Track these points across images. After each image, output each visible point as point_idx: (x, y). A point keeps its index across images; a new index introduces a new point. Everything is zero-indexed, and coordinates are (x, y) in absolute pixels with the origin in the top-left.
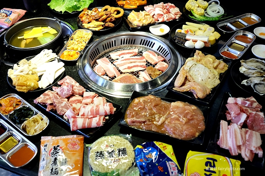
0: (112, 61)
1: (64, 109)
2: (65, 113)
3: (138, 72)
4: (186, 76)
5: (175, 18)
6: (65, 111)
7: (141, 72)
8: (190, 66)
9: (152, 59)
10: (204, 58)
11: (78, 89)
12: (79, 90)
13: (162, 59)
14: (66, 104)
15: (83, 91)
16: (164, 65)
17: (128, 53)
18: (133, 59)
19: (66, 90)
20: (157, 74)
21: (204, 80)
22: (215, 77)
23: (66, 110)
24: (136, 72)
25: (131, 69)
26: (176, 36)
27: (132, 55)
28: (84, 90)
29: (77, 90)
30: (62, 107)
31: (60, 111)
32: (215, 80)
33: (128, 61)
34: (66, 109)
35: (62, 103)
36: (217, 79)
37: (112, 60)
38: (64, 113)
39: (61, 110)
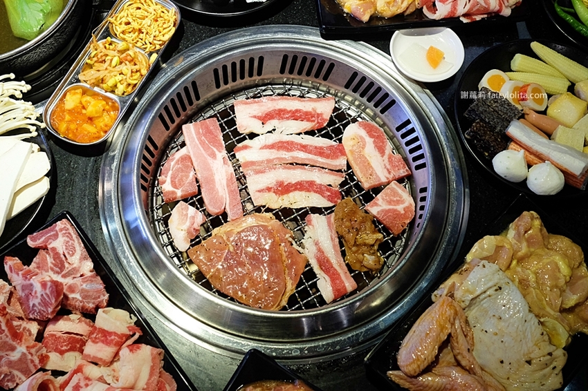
0: (233, 138)
1: (16, 373)
2: (17, 384)
3: (306, 213)
4: (450, 335)
5: (499, 11)
6: (18, 381)
7: (314, 217)
8: (478, 293)
9: (367, 166)
10: (539, 251)
11: (83, 291)
12: (86, 295)
13: (403, 172)
14: (24, 354)
15: (97, 301)
16: (403, 202)
17: (296, 115)
18: (304, 148)
19: (39, 295)
20: (367, 241)
21: (506, 365)
22: (551, 363)
23: (23, 378)
24: (298, 210)
25: (285, 197)
26: (473, 110)
27: (307, 126)
28: (102, 297)
29: (78, 296)
30: (11, 364)
31: (2, 376)
32: (545, 375)
33: (287, 156)
34: (22, 372)
35: (13, 349)
36: (556, 371)
37: (236, 133)
38: (15, 385)
39: (6, 375)
